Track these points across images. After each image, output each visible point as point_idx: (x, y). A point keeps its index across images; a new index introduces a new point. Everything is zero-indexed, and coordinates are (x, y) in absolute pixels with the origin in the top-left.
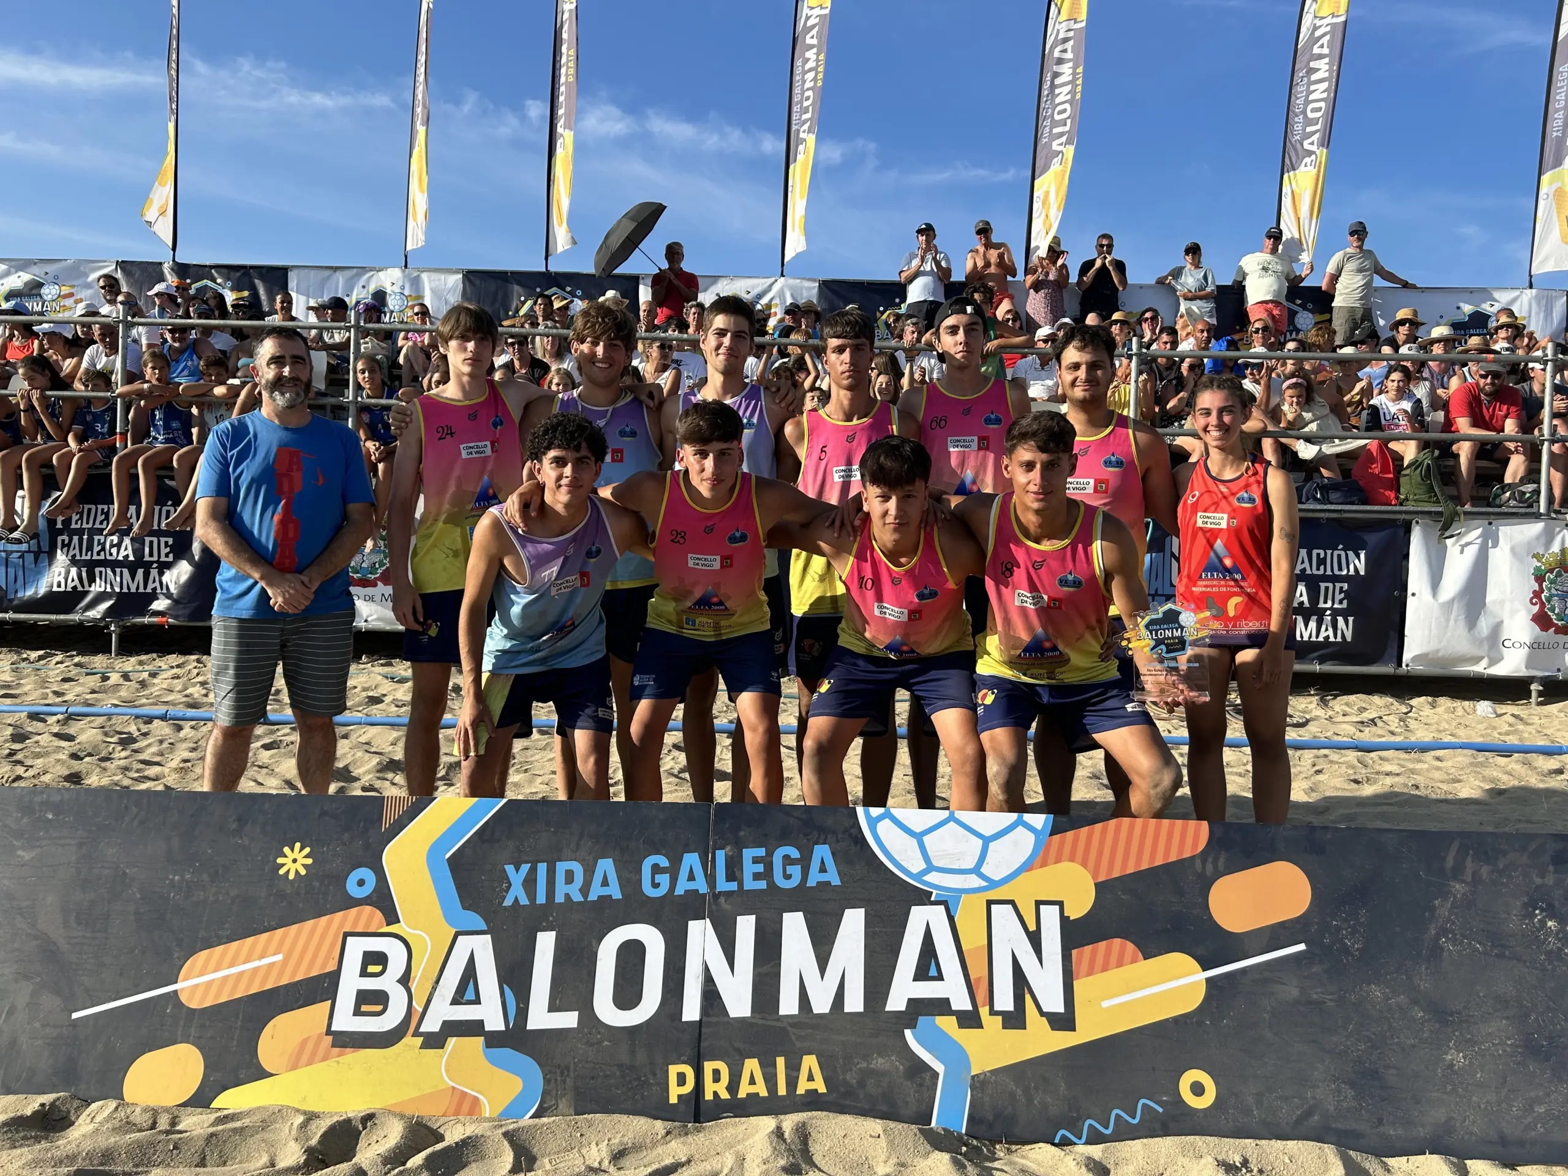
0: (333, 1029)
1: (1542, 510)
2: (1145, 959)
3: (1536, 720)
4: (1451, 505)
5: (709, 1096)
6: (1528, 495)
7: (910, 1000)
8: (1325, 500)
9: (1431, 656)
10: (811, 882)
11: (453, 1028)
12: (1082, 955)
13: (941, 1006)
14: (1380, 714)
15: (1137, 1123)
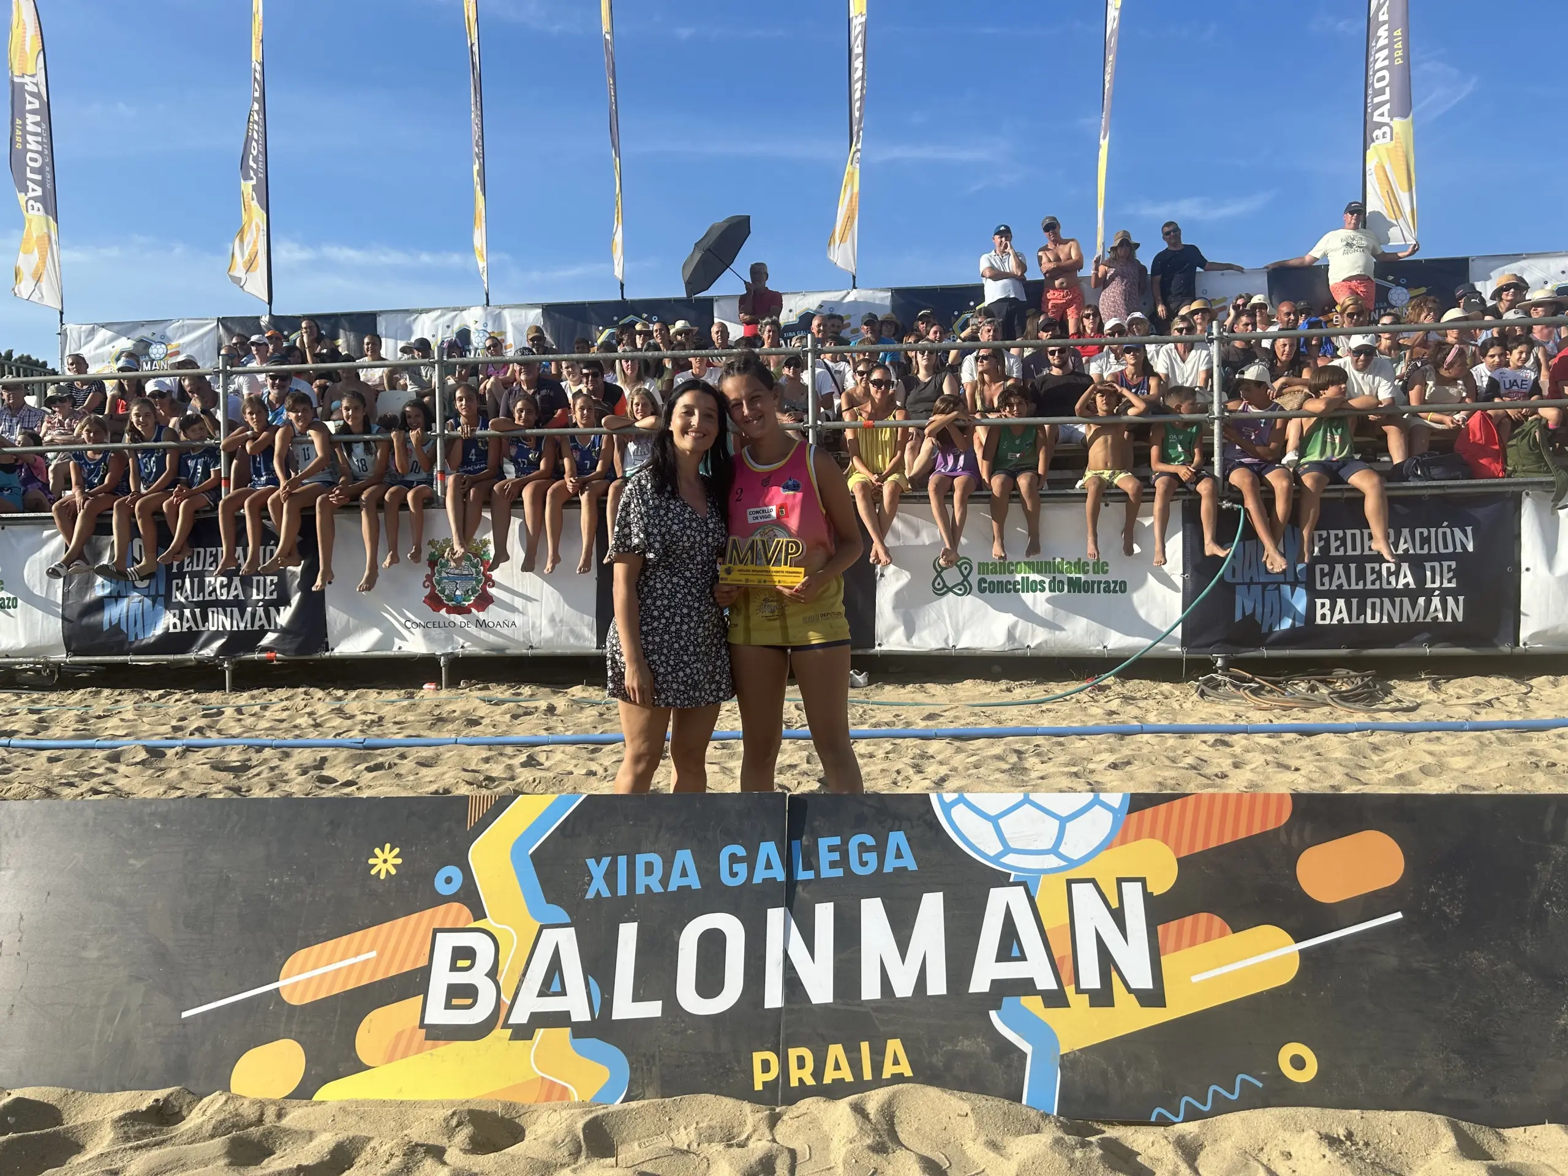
0: (426, 1022)
2: (1234, 932)
4: (1563, 474)
5: (794, 1083)
7: (993, 981)
8: (1426, 477)
9: (1549, 633)
10: (888, 868)
11: (540, 1020)
12: (1168, 931)
13: (1026, 986)
14: (1497, 695)
15: (1234, 1097)
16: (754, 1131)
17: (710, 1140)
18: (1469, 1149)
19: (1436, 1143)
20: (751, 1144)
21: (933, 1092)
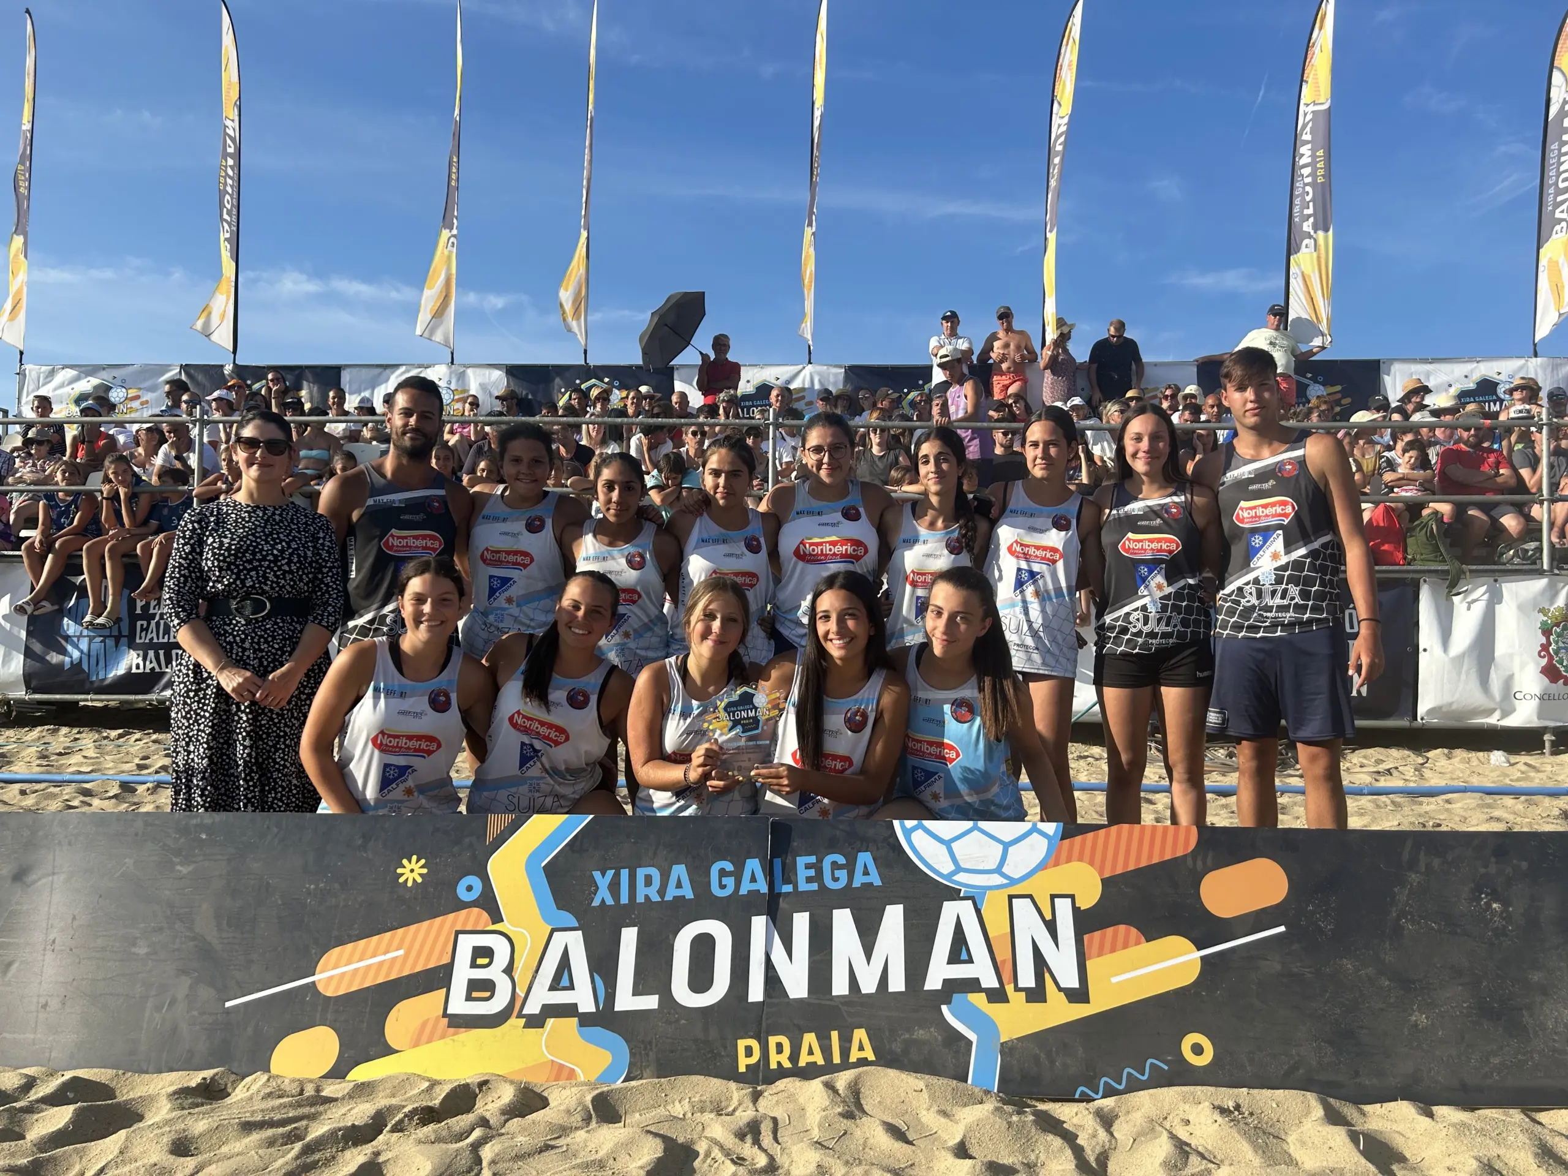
0: (449, 1011)
1: (1545, 567)
2: (1147, 941)
3: (1549, 768)
4: (1457, 564)
5: (773, 1066)
6: (1530, 553)
7: (945, 980)
9: (1444, 710)
10: (856, 884)
11: (551, 1011)
12: (1093, 939)
13: (973, 985)
14: (1397, 765)
15: (1145, 1078)
16: (740, 1105)
17: (702, 1110)
18: (1334, 1118)
19: (1308, 1114)
20: (737, 1113)
21: (892, 1073)
